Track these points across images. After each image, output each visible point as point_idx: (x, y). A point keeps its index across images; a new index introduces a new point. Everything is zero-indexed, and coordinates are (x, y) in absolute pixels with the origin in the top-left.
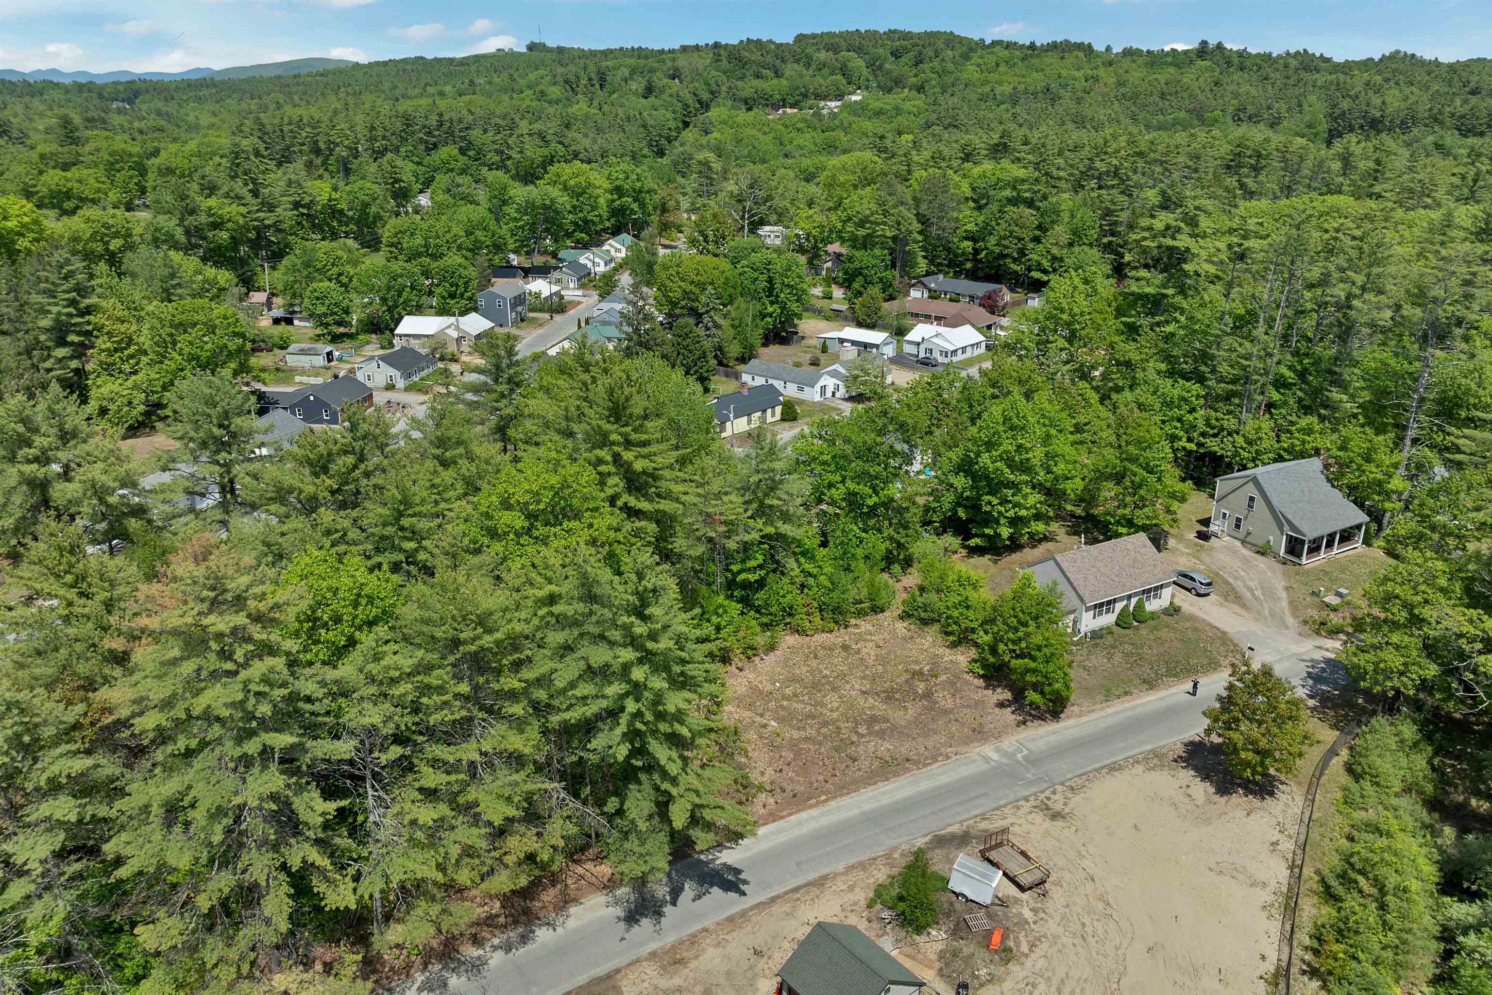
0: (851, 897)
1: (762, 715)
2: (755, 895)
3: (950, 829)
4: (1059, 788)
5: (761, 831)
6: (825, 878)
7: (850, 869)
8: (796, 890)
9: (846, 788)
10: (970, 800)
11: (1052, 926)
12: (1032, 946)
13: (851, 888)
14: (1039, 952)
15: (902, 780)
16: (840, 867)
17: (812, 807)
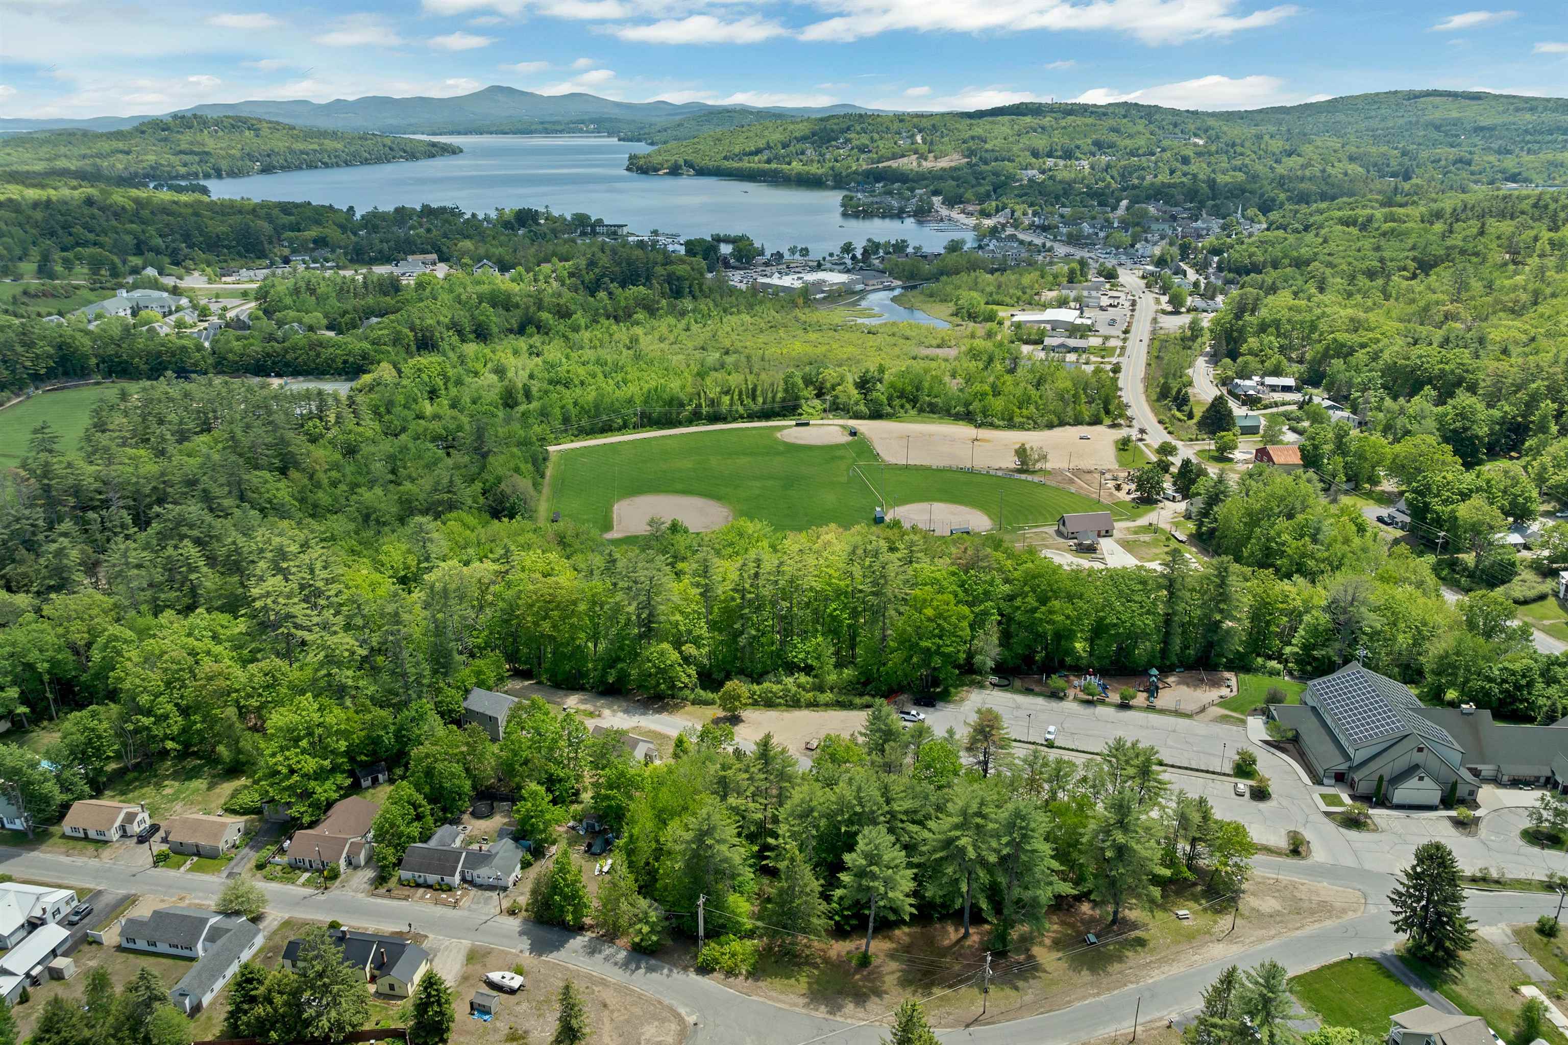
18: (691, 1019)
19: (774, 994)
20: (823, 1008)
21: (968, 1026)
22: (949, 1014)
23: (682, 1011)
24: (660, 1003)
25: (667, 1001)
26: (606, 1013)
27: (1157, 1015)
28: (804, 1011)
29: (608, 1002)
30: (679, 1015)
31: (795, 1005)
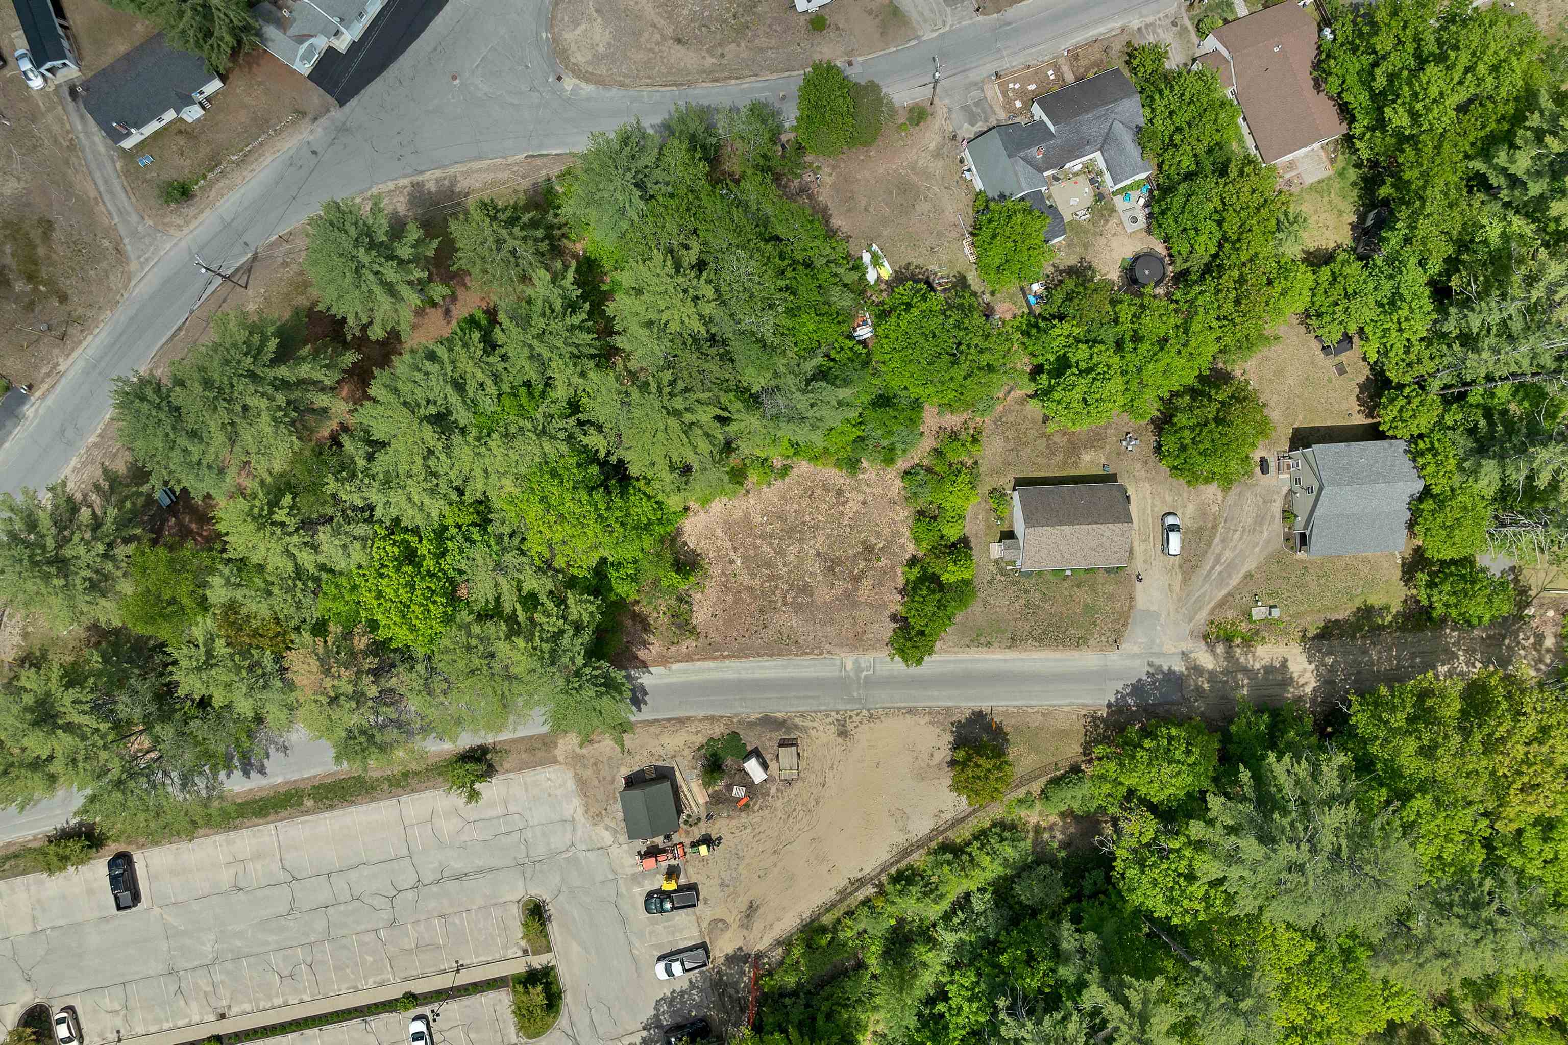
0: (694, 738)
1: (735, 549)
2: (646, 714)
3: (778, 715)
4: (865, 712)
5: (675, 667)
6: (688, 718)
7: (706, 718)
8: (669, 720)
9: (742, 653)
10: (805, 697)
11: (779, 804)
12: (761, 808)
13: (697, 733)
14: (761, 813)
15: (779, 662)
16: (701, 714)
17: (715, 659)
18: (569, 83)
19: (505, 175)
20: (432, 186)
21: (255, 258)
22: (285, 264)
23: (588, 89)
24: (622, 85)
25: (614, 92)
26: (669, 31)
27: (49, 401)
28: (452, 171)
29: (679, 47)
30: (588, 81)
31: (467, 174)
